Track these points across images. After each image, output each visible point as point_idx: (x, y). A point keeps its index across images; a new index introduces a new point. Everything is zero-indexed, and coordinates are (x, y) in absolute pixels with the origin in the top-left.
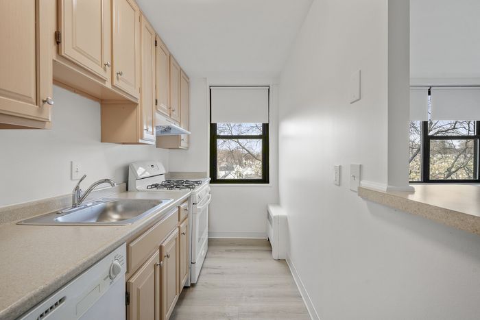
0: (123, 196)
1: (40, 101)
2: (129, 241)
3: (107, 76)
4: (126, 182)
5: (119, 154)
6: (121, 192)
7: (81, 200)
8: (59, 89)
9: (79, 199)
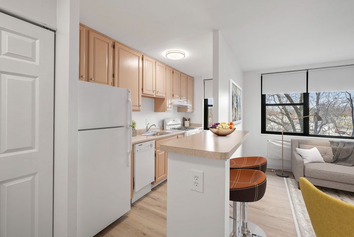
0: (162, 131)
1: (139, 106)
2: (156, 140)
3: (154, 94)
4: (163, 126)
5: (161, 116)
6: (161, 130)
7: (148, 130)
8: (144, 98)
9: (147, 130)
